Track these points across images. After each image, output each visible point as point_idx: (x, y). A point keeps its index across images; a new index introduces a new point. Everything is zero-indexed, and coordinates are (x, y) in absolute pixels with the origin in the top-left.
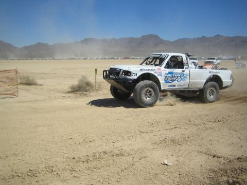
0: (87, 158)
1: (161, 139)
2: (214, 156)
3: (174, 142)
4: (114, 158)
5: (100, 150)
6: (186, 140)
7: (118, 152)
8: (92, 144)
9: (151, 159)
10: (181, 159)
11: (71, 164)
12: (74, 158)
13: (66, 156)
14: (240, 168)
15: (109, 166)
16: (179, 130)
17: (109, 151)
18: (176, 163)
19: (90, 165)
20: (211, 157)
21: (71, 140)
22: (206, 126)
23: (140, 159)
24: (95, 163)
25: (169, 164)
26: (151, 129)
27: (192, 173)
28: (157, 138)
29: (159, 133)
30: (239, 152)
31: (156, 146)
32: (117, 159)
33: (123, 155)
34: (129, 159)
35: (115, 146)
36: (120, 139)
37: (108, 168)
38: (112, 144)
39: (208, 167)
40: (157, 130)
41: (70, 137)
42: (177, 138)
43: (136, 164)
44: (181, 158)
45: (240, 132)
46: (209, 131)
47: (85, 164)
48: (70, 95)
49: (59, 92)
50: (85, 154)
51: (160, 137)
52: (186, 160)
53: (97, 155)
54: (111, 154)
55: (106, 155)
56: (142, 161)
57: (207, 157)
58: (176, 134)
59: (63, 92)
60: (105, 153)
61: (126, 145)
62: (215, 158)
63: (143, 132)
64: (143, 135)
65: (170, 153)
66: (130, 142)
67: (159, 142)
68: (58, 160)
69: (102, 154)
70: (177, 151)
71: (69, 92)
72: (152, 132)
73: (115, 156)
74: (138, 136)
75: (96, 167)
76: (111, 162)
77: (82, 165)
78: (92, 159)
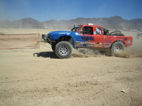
0: (76, 84)
1: (120, 77)
3: (128, 79)
4: (92, 86)
5: (84, 80)
6: (136, 79)
7: (94, 82)
8: (80, 77)
9: (114, 88)
10: (133, 90)
11: (67, 87)
12: (69, 84)
13: (64, 82)
16: (132, 72)
17: (89, 81)
18: (129, 92)
19: (78, 89)
21: (68, 74)
23: (108, 87)
24: (81, 87)
25: (125, 92)
26: (114, 71)
27: (140, 99)
28: (118, 76)
29: (120, 73)
31: (118, 81)
32: (94, 86)
33: (97, 84)
34: (101, 87)
35: (93, 79)
36: (96, 75)
37: (88, 91)
38: (91, 77)
40: (119, 71)
41: (67, 72)
42: (131, 77)
43: (105, 90)
44: (133, 89)
47: (75, 87)
50: (75, 82)
51: (120, 75)
52: (136, 91)
53: (83, 83)
54: (91, 83)
55: (87, 84)
56: (109, 89)
58: (130, 75)
60: (87, 82)
61: (99, 79)
63: (110, 72)
64: (110, 74)
65: (126, 86)
66: (102, 77)
67: (119, 79)
68: (60, 84)
69: (85, 83)
70: (131, 85)
72: (115, 72)
73: (93, 85)
74: (107, 74)
75: (81, 90)
76: (90, 88)
77: (73, 88)
78: (79, 85)
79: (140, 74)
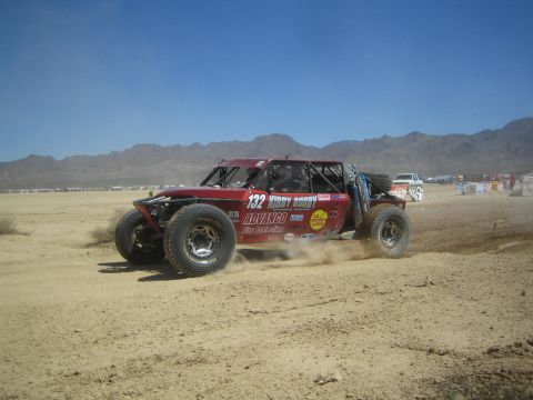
0: (111, 372)
1: (297, 324)
2: (431, 351)
3: (329, 327)
4: (182, 368)
5: (146, 352)
6: (358, 323)
7: (190, 355)
8: (128, 342)
9: (275, 367)
10: (350, 363)
11: (68, 388)
12: (77, 374)
13: (55, 368)
14: (499, 371)
15: (166, 388)
16: (341, 304)
17: (169, 354)
19: (116, 389)
20: (423, 354)
21: (76, 334)
22: (404, 294)
23: (247, 368)
24: (130, 382)
26: (274, 305)
27: (379, 392)
28: (290, 322)
29: (295, 311)
30: (488, 340)
31: (288, 339)
32: (188, 371)
33: (202, 361)
34: (220, 370)
35: (186, 342)
36: (198, 327)
37: (162, 392)
38: (177, 338)
39: (419, 376)
40: (291, 305)
41: (72, 329)
42: (337, 319)
43: (236, 378)
44: (349, 360)
45: (484, 301)
46: (413, 303)
47: (103, 386)
48: (91, 250)
49: (67, 245)
50: (108, 363)
51: (295, 319)
52: (363, 365)
53: (139, 364)
54: (174, 361)
55: (160, 365)
56: (253, 371)
57: (412, 354)
58: (339, 312)
59: (75, 246)
60: (159, 358)
61: (212, 341)
62: (432, 356)
63: (256, 313)
64: (256, 317)
65: (322, 352)
66: (224, 333)
67: (293, 330)
68: (32, 379)
69: (151, 362)
70: (339, 345)
71: (88, 246)
72: (277, 310)
73: (184, 365)
74: (245, 321)
75: (131, 391)
76: (173, 377)
77: (96, 388)
78: (121, 374)
79: (371, 306)
